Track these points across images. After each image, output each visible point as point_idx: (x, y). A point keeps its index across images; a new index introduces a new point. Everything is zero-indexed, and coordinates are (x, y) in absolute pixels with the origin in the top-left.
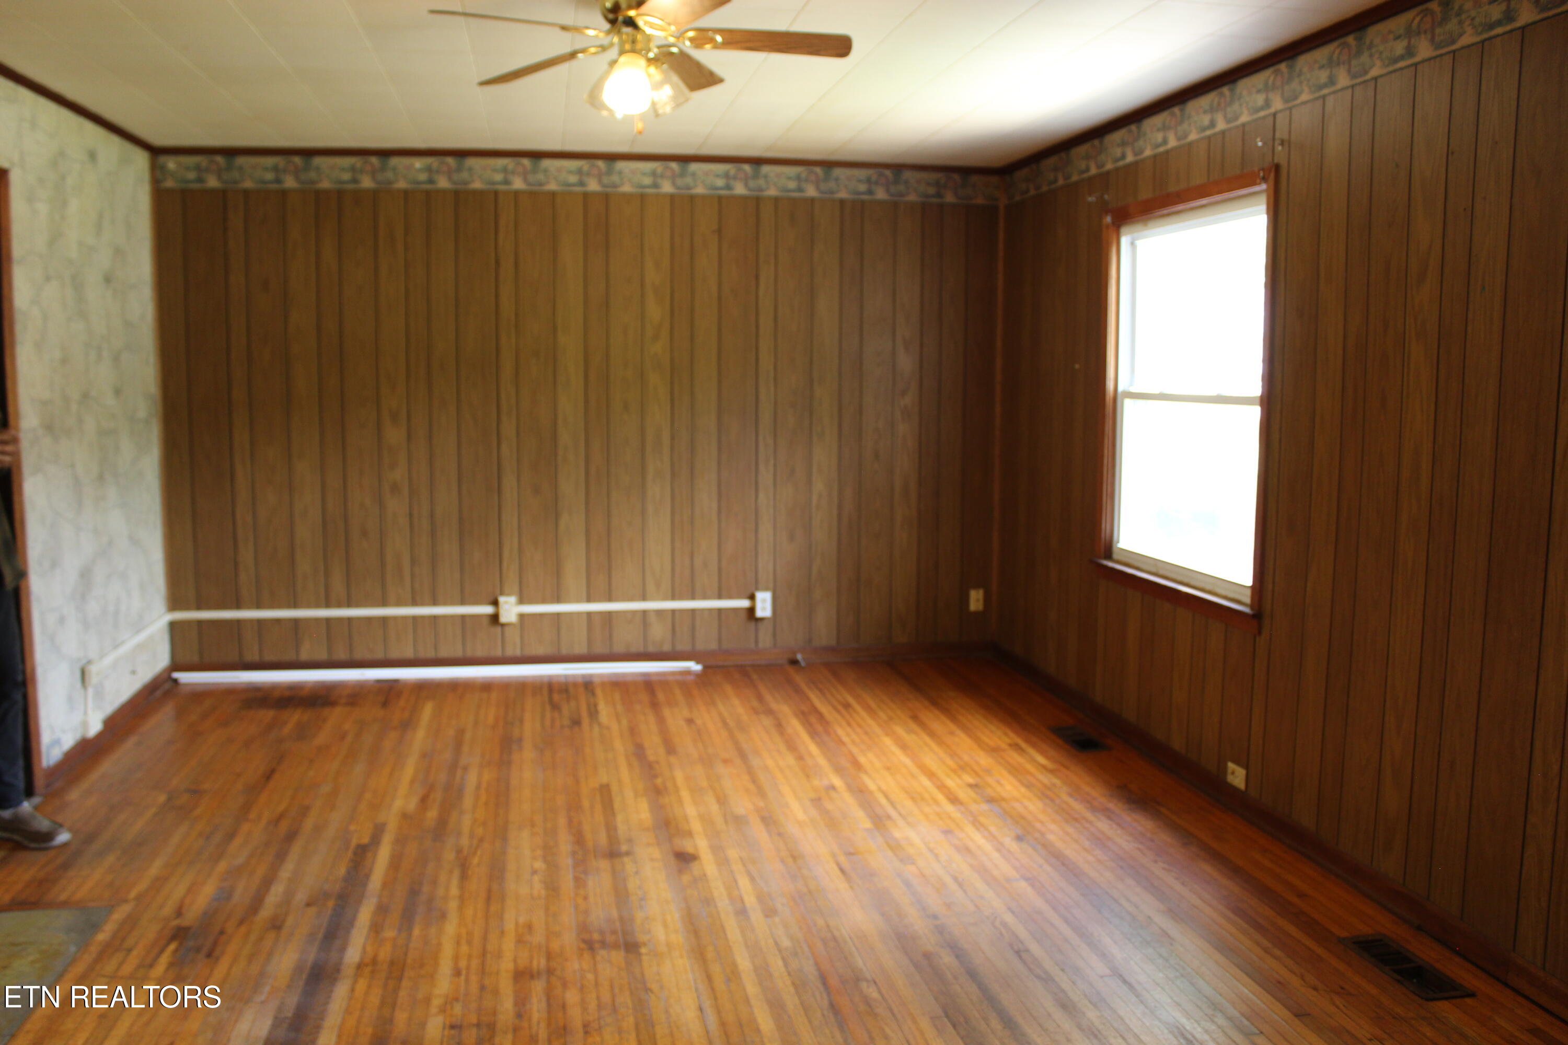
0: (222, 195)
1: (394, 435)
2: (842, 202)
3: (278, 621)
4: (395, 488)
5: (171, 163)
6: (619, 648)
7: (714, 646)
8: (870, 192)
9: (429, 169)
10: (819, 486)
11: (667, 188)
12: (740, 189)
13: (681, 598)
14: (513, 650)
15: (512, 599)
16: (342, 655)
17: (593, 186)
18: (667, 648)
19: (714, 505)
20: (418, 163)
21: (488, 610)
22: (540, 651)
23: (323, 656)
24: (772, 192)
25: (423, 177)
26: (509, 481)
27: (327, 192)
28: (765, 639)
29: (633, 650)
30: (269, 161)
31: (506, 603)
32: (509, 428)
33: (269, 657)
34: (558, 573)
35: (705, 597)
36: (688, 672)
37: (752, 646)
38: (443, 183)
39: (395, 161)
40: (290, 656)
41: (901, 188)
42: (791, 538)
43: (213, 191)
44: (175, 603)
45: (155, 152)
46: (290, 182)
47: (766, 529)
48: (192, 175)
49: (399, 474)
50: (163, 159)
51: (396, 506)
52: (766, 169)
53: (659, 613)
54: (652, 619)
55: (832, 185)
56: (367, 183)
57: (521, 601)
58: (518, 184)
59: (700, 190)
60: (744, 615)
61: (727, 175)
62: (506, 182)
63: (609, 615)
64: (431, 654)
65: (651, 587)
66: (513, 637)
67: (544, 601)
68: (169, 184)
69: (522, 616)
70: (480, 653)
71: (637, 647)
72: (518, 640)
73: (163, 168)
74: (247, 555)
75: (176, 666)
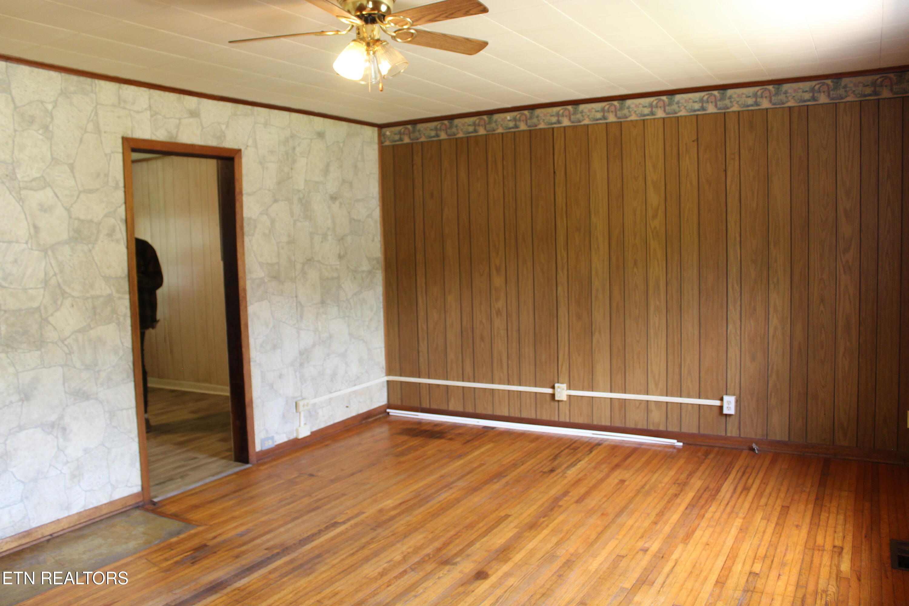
0: (411, 146)
1: (498, 281)
2: (790, 108)
3: (438, 386)
4: (498, 313)
5: (388, 132)
6: (630, 424)
7: (695, 431)
8: (814, 99)
9: (515, 119)
10: (774, 321)
11: (660, 114)
12: (711, 109)
13: (672, 395)
14: (564, 418)
15: (564, 386)
16: (470, 410)
17: (612, 118)
18: (662, 428)
19: (696, 332)
20: (509, 116)
21: (550, 391)
22: (581, 421)
23: (460, 409)
24: (736, 108)
25: (511, 124)
26: (563, 311)
27: (461, 138)
28: (732, 431)
29: (640, 426)
30: (433, 125)
31: (559, 387)
32: (562, 277)
33: (434, 406)
34: (592, 372)
35: (689, 396)
36: (673, 447)
37: (723, 434)
38: (523, 127)
39: (496, 117)
40: (444, 407)
41: (841, 92)
42: (753, 359)
43: (407, 144)
44: (390, 371)
45: (381, 127)
46: (443, 136)
47: (734, 352)
48: (397, 137)
49: (500, 304)
50: (384, 130)
51: (499, 323)
52: (730, 92)
53: (657, 403)
54: (653, 407)
55: (782, 97)
56: (482, 131)
57: (569, 388)
58: (566, 122)
59: (683, 113)
60: (717, 411)
61: (701, 100)
62: (559, 122)
63: (624, 401)
64: (517, 415)
65: (652, 385)
66: (565, 409)
67: (583, 389)
68: (387, 143)
69: (570, 396)
70: (545, 417)
71: (641, 425)
72: (567, 412)
73: (384, 135)
74: (423, 347)
75: (389, 406)
